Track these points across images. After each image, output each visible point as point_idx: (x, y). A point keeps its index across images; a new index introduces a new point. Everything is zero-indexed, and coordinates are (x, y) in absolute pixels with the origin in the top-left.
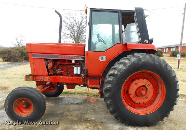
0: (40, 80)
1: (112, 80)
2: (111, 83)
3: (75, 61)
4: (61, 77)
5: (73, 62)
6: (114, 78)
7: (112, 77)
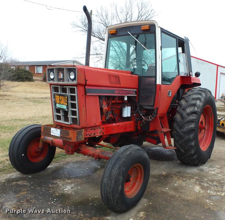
0: (90, 135)
1: (195, 118)
2: (194, 122)
3: (128, 97)
4: (114, 124)
5: (126, 99)
6: (196, 115)
7: (194, 115)
